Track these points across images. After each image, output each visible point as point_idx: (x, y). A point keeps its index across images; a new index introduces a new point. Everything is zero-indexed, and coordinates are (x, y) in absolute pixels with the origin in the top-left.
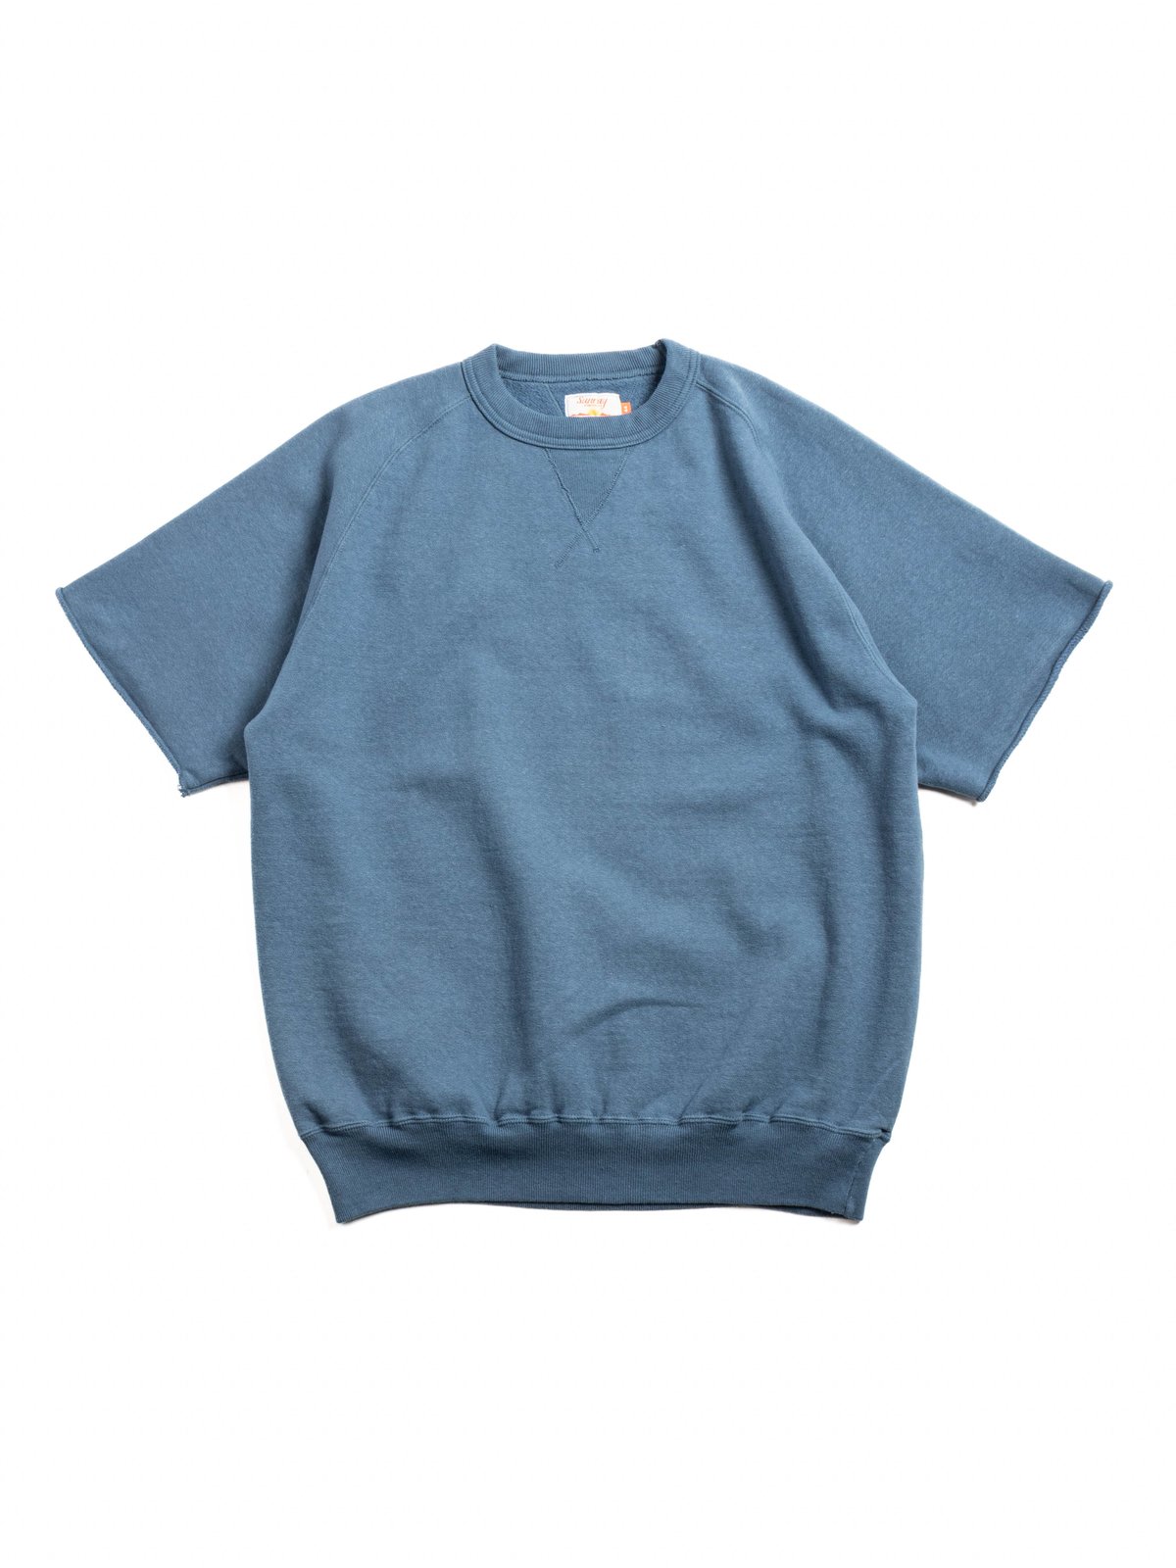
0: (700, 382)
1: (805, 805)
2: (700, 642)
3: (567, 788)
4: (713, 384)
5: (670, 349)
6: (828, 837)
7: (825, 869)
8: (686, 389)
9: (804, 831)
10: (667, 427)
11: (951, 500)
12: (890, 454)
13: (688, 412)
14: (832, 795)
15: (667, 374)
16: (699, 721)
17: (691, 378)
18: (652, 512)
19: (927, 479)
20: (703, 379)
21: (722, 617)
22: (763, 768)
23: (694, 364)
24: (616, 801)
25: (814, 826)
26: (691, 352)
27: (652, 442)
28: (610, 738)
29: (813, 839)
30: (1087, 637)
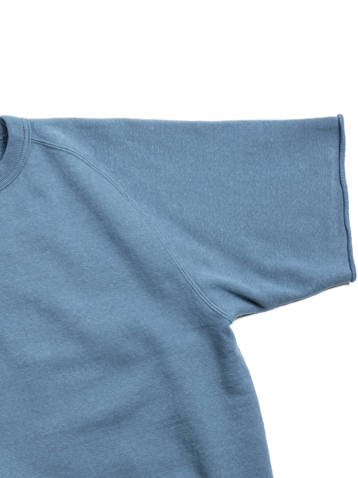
0: (34, 139)
1: (170, 403)
2: (74, 312)
3: (8, 433)
4: (44, 138)
5: (8, 122)
6: (190, 422)
7: (194, 444)
8: (26, 146)
9: (174, 421)
10: (19, 174)
11: (222, 126)
12: (171, 121)
13: (31, 161)
14: (187, 393)
15: (10, 139)
16: (87, 365)
17: (27, 137)
18: (22, 233)
19: (200, 123)
20: (35, 136)
21: (85, 292)
22: (137, 386)
23: (26, 128)
24: (44, 434)
25: (179, 416)
26: (22, 120)
27: (11, 186)
28: (29, 392)
29: (181, 425)
30: (346, 153)
